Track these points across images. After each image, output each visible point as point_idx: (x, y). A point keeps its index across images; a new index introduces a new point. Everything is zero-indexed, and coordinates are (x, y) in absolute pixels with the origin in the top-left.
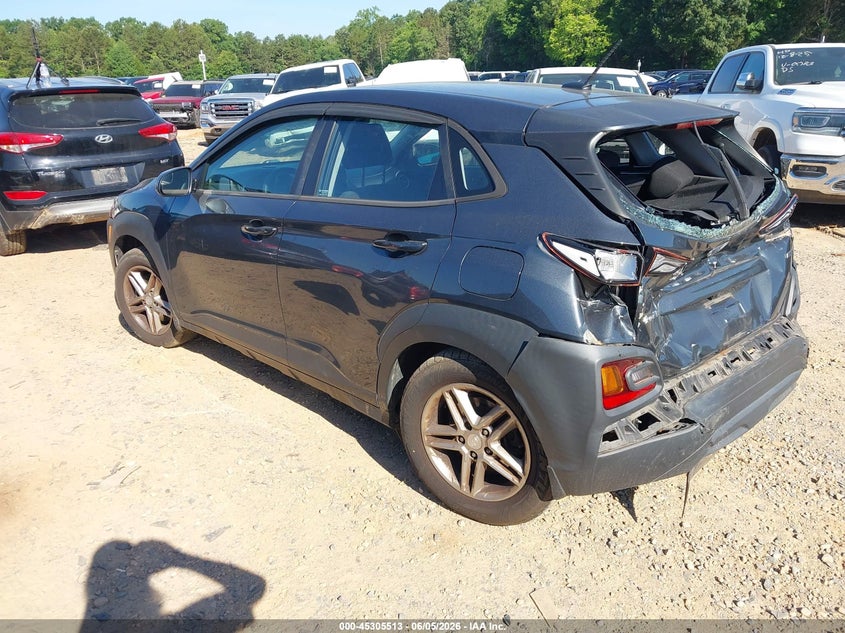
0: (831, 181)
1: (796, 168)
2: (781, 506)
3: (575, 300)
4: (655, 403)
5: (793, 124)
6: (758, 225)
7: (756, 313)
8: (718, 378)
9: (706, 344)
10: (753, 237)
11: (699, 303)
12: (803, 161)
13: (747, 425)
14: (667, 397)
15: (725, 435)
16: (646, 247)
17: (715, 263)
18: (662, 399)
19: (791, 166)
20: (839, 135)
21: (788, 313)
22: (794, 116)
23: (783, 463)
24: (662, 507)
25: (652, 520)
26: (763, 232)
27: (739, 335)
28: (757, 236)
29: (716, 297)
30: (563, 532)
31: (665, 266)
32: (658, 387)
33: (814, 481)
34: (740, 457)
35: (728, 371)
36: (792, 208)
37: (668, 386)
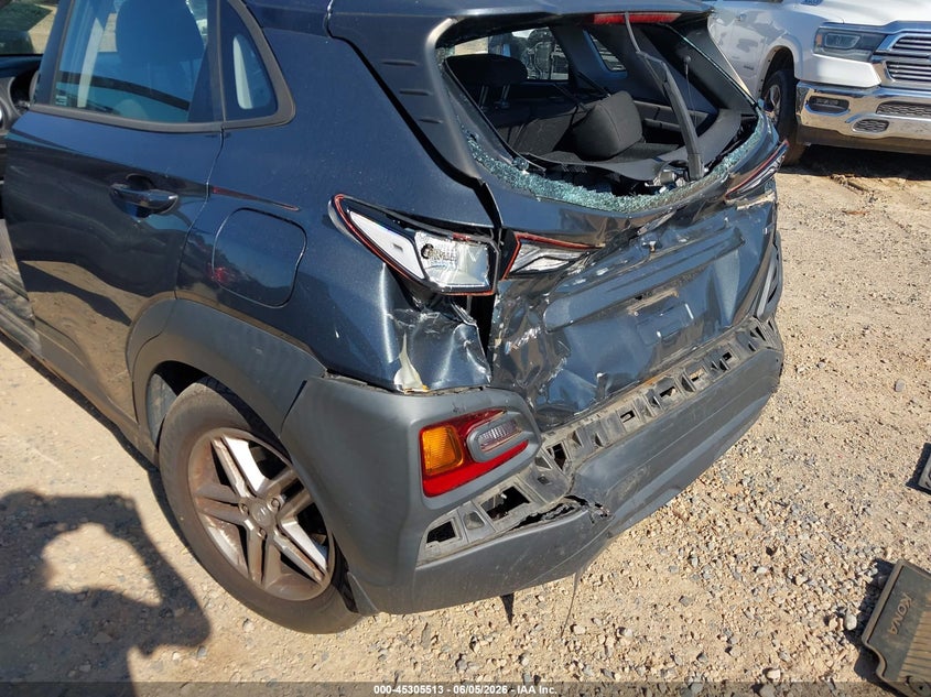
0: (853, 119)
1: (813, 99)
2: (718, 595)
3: (385, 315)
4: (526, 471)
5: (815, 42)
6: (724, 187)
7: (712, 316)
8: (636, 422)
9: (622, 370)
10: (716, 202)
11: (619, 307)
12: (823, 92)
13: (680, 484)
14: (550, 459)
15: (642, 507)
16: (504, 231)
17: (652, 243)
18: (540, 462)
19: (807, 98)
20: (868, 60)
21: (760, 312)
22: (817, 33)
23: (733, 521)
24: (552, 596)
25: (531, 620)
26: (734, 195)
27: (679, 353)
28: (724, 202)
29: (650, 295)
30: (397, 642)
31: (544, 261)
32: (531, 448)
33: (770, 552)
34: (677, 510)
35: (654, 411)
36: (778, 160)
37: (550, 441)
